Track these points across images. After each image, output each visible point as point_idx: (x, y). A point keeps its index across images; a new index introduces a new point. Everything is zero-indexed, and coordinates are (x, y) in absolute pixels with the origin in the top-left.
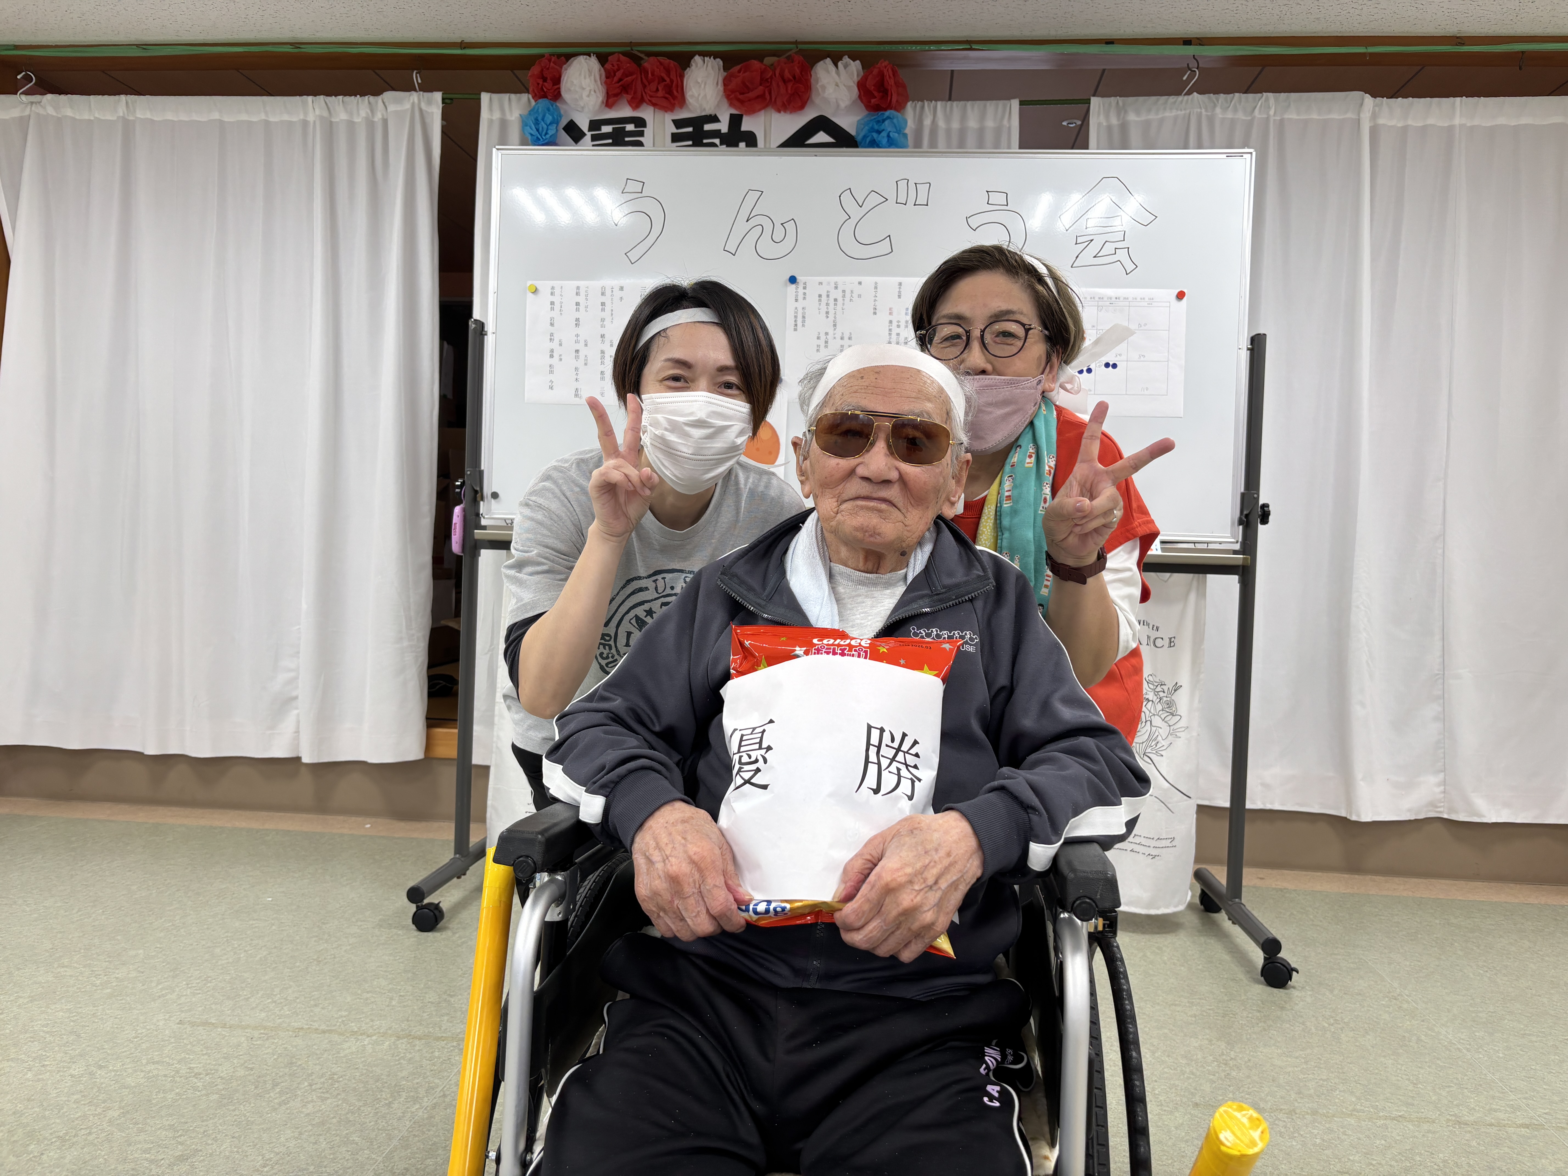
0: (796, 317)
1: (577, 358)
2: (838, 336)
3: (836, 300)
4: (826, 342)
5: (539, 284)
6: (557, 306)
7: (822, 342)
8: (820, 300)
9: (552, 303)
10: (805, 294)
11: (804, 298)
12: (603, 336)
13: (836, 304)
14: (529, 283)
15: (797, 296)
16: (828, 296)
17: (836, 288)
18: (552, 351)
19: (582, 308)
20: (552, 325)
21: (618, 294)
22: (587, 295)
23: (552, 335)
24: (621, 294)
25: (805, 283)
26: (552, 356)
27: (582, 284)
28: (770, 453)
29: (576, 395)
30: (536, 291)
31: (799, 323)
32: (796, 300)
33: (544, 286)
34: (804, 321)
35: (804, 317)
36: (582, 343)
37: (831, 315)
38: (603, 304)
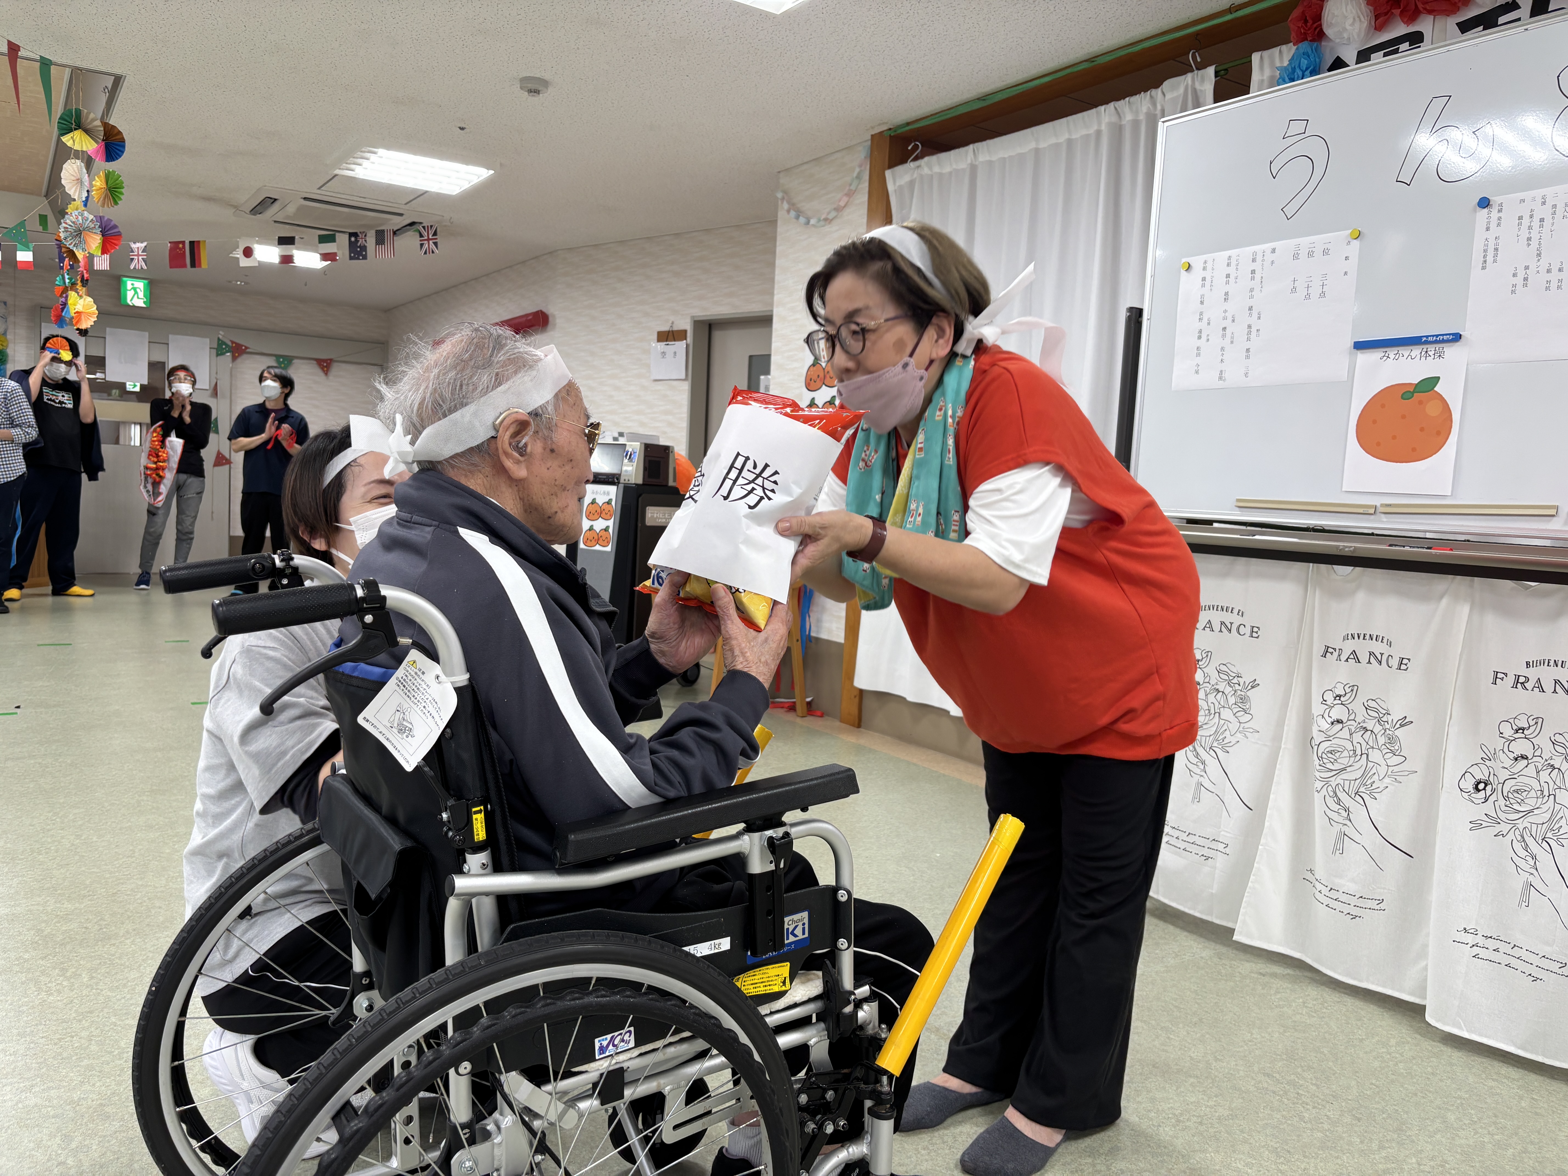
0: (1485, 251)
1: (1224, 336)
2: (1543, 268)
3: (1542, 220)
4: (1526, 279)
5: (1191, 260)
6: (1208, 283)
7: (1519, 280)
8: (1520, 224)
9: (1204, 279)
10: (1500, 218)
11: (1499, 225)
12: (1250, 309)
13: (1541, 226)
14: (1184, 260)
15: (1489, 223)
16: (1531, 216)
17: (1544, 203)
18: (1200, 332)
19: (1232, 279)
20: (1202, 303)
21: (1269, 257)
22: (1237, 265)
23: (1201, 314)
24: (1273, 257)
25: (1501, 205)
26: (1200, 337)
27: (1233, 252)
28: (1438, 433)
29: (1220, 378)
30: (1189, 268)
31: (1490, 259)
32: (1488, 229)
33: (1197, 262)
34: (1496, 255)
35: (1496, 249)
36: (1230, 319)
37: (1534, 243)
38: (1253, 272)
